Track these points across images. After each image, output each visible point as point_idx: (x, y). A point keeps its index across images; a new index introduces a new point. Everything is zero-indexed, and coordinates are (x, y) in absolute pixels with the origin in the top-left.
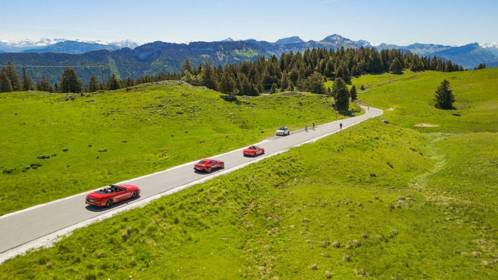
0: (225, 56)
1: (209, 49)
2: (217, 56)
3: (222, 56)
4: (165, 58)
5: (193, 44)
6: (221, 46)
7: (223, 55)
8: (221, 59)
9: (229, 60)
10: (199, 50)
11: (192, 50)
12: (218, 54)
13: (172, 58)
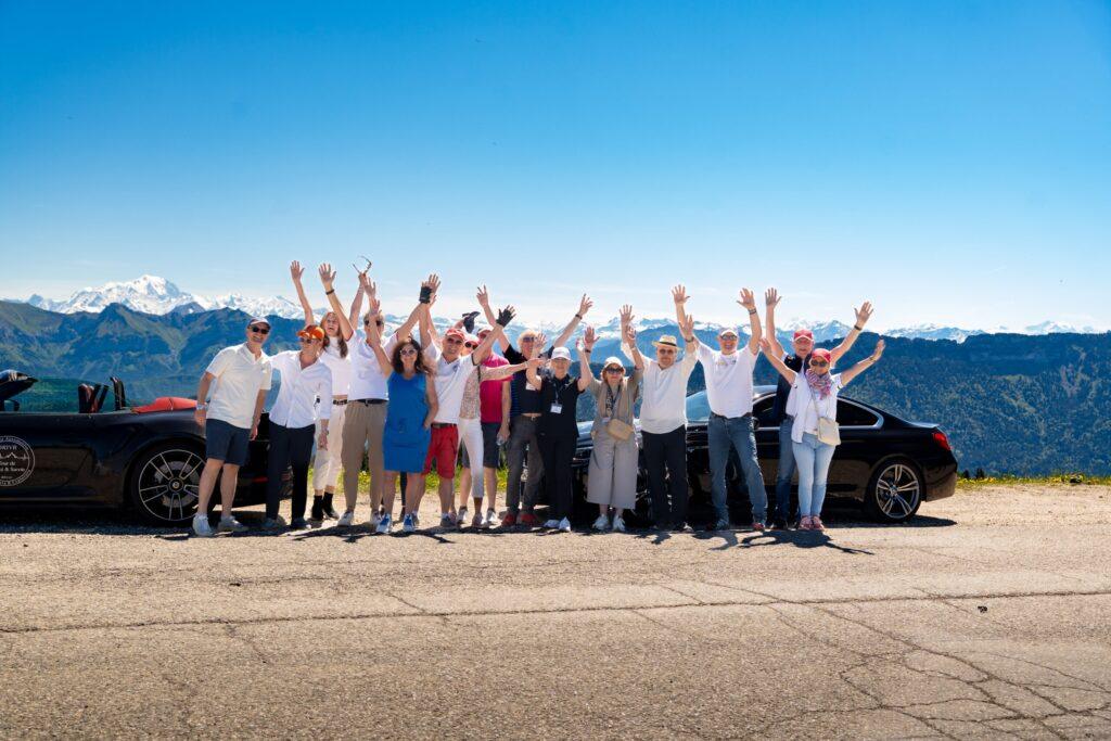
0: (1087, 378)
1: (1030, 357)
2: (1059, 379)
3: (1078, 380)
4: (881, 382)
5: (980, 342)
6: (1075, 348)
7: (1081, 376)
8: (1071, 390)
9: (1099, 391)
10: (996, 358)
11: (973, 358)
12: (1063, 374)
13: (903, 380)
